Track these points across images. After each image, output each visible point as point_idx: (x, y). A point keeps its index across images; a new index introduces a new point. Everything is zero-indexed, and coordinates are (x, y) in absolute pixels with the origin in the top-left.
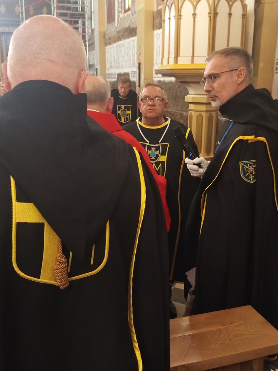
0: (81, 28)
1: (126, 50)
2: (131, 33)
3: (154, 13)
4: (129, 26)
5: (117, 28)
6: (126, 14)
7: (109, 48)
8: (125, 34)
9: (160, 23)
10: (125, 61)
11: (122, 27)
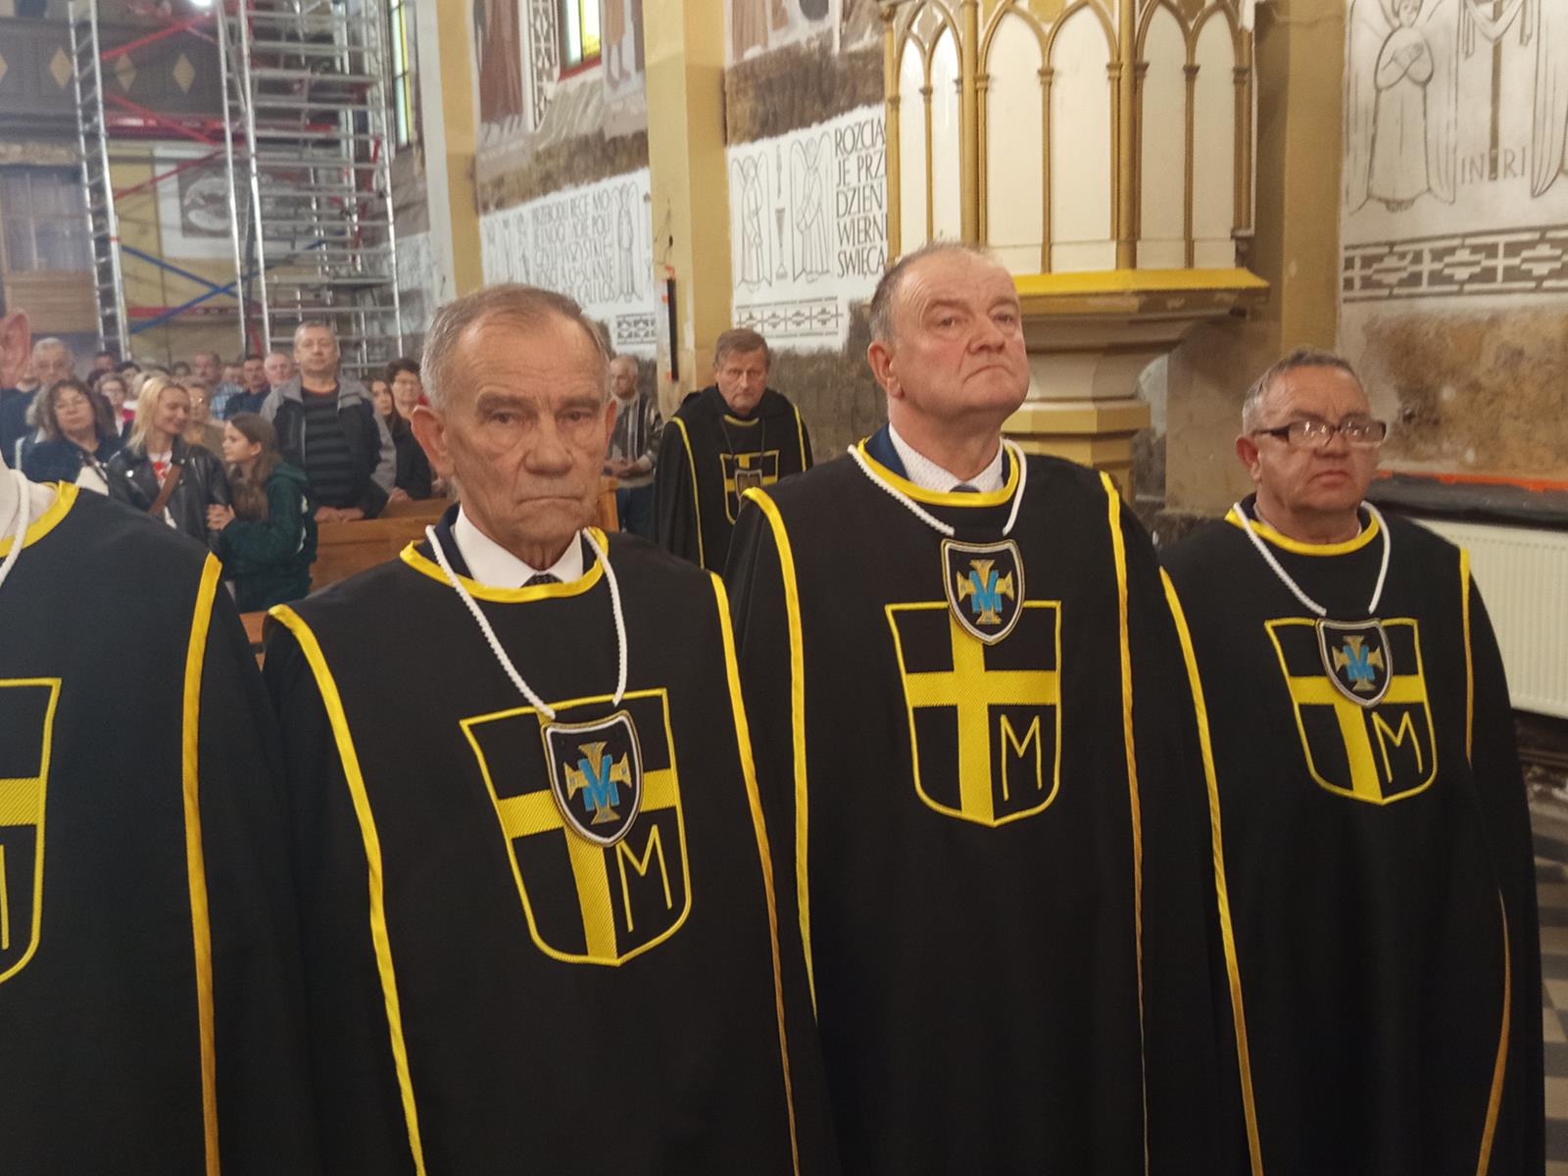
2: (612, 161)
3: (721, 74)
4: (596, 129)
5: (533, 139)
6: (574, 83)
7: (497, 220)
8: (580, 162)
9: (754, 114)
10: (585, 275)
11: (559, 133)
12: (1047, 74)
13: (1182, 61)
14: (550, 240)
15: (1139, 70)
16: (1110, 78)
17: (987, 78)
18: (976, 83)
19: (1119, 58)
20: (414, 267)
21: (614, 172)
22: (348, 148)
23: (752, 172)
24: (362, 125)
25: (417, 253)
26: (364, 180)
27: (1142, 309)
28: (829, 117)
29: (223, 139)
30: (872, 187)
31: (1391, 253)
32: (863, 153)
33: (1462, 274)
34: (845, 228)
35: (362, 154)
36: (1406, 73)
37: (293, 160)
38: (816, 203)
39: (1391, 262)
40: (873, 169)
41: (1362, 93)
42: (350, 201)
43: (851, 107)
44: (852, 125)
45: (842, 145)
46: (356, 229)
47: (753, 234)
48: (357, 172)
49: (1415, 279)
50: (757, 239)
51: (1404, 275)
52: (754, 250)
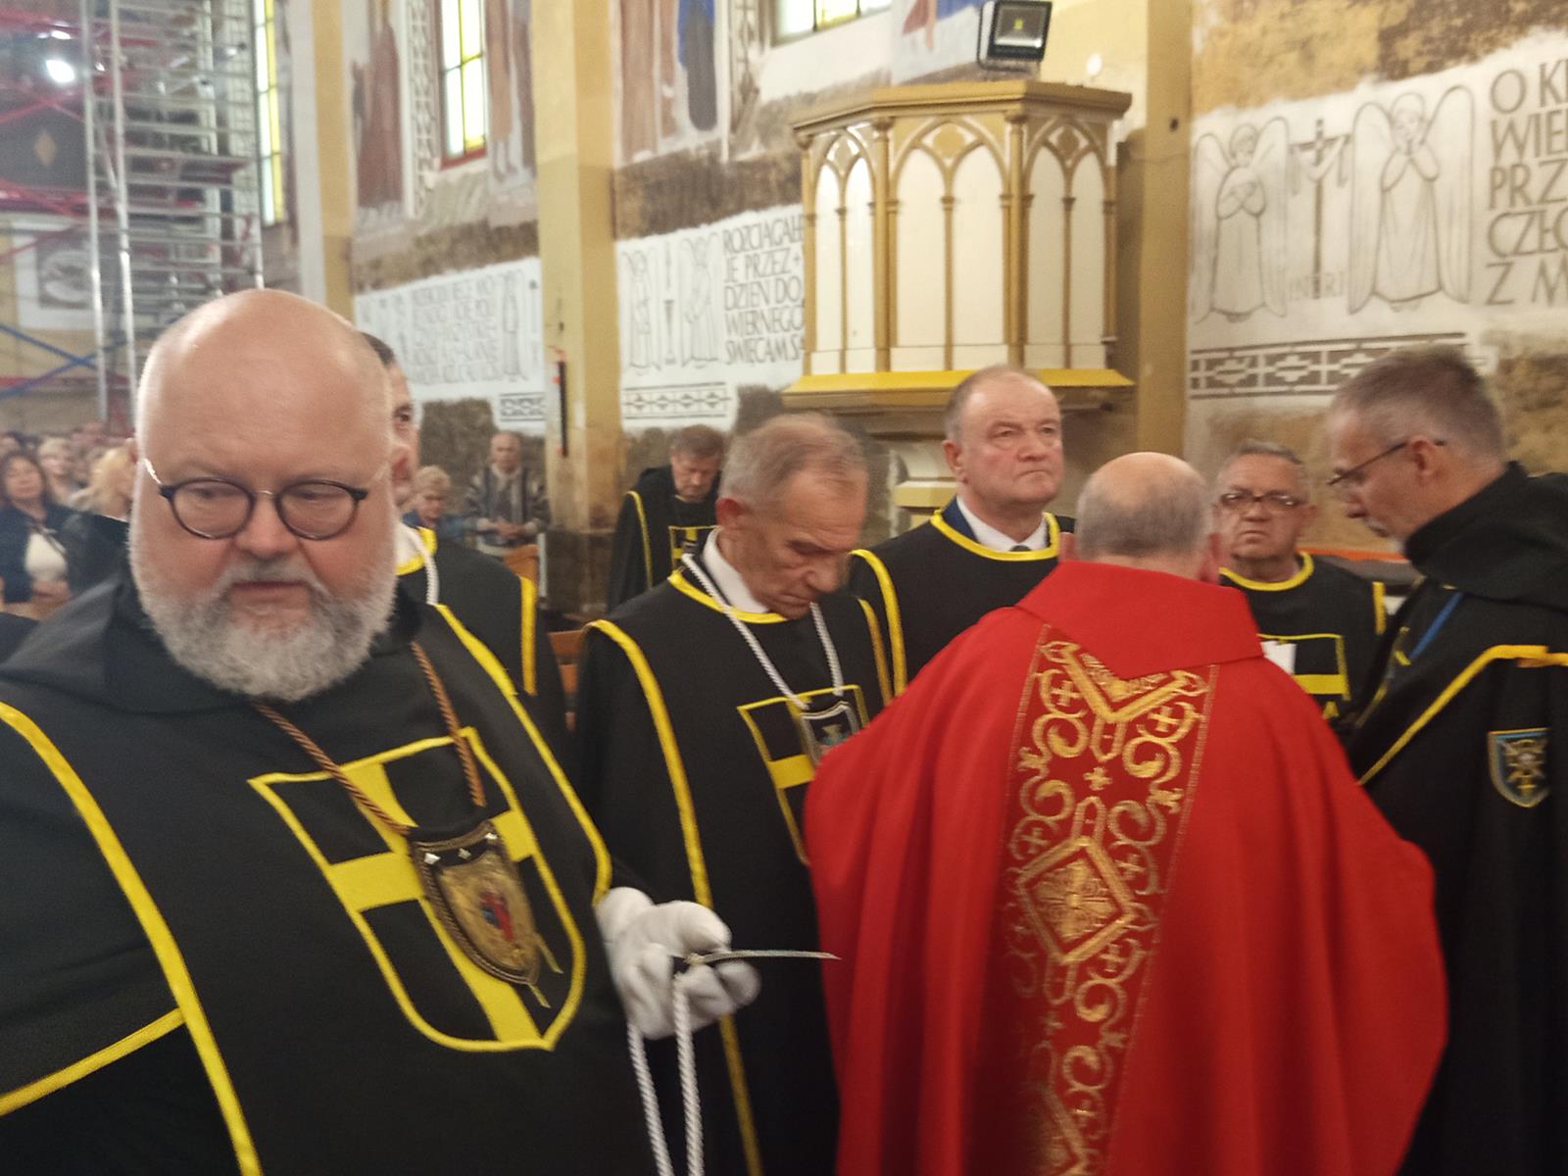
0: (217, 221)
1: (467, 310)
2: (496, 249)
3: (611, 175)
4: (480, 217)
5: (414, 224)
6: (455, 174)
7: (373, 300)
8: (463, 249)
9: (643, 213)
10: (467, 355)
11: (441, 223)
12: (948, 201)
13: (1060, 193)
14: (430, 321)
15: (1026, 199)
16: (1002, 206)
17: (895, 202)
18: (887, 206)
19: (1010, 190)
21: (499, 260)
22: (214, 226)
23: (641, 266)
24: (227, 204)
26: (231, 256)
28: (718, 219)
29: (87, 213)
30: (760, 285)
31: (1231, 358)
32: (751, 253)
33: (1292, 376)
34: (733, 320)
35: (227, 232)
36: (1242, 207)
37: (159, 236)
38: (704, 297)
39: (1231, 365)
40: (761, 268)
41: (1205, 221)
43: (739, 210)
44: (740, 227)
45: (730, 245)
47: (642, 322)
48: (223, 249)
49: (1252, 380)
50: (646, 327)
51: (1242, 376)
52: (642, 337)
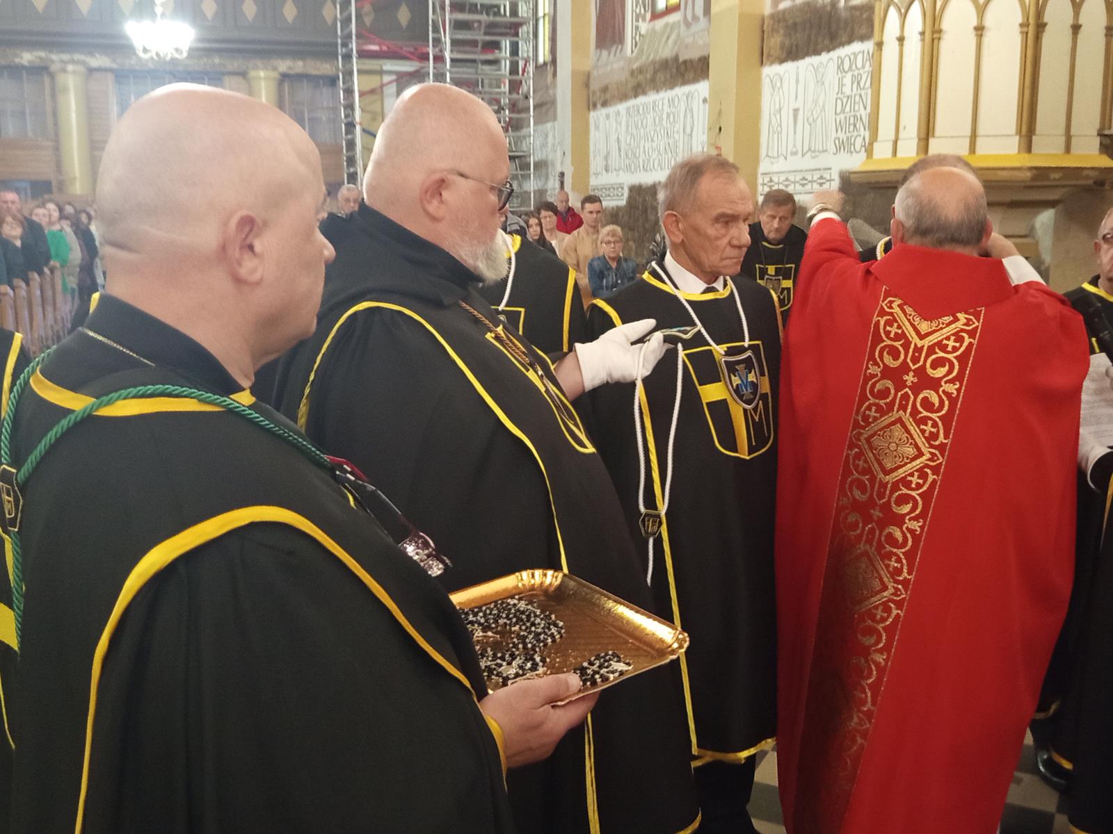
0: (508, 62)
1: (661, 119)
2: (683, 76)
3: (763, 19)
4: (674, 54)
5: (630, 61)
6: (660, 23)
7: (601, 114)
8: (660, 76)
9: (782, 46)
10: (659, 152)
11: (648, 58)
12: (980, 30)
13: (1070, 21)
14: (637, 127)
15: (1041, 27)
16: (1022, 32)
17: (940, 31)
18: (933, 35)
19: (1028, 19)
20: (544, 145)
21: (684, 83)
22: (506, 66)
23: (779, 84)
24: (515, 51)
25: (547, 136)
26: (515, 86)
27: (1034, 179)
28: (834, 49)
29: (428, 59)
30: (861, 96)
32: (856, 73)
34: (840, 122)
35: (514, 70)
37: (471, 74)
38: (821, 106)
40: (862, 84)
42: (505, 101)
43: (850, 42)
44: (849, 53)
45: (841, 67)
46: (507, 119)
47: (776, 125)
48: (510, 82)
50: (779, 128)
52: (776, 136)
